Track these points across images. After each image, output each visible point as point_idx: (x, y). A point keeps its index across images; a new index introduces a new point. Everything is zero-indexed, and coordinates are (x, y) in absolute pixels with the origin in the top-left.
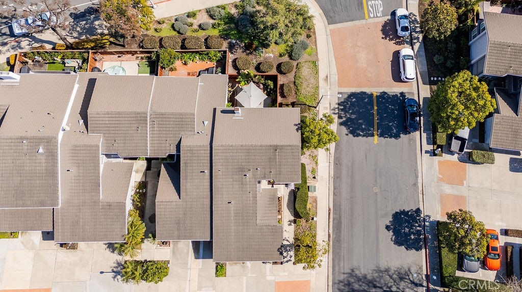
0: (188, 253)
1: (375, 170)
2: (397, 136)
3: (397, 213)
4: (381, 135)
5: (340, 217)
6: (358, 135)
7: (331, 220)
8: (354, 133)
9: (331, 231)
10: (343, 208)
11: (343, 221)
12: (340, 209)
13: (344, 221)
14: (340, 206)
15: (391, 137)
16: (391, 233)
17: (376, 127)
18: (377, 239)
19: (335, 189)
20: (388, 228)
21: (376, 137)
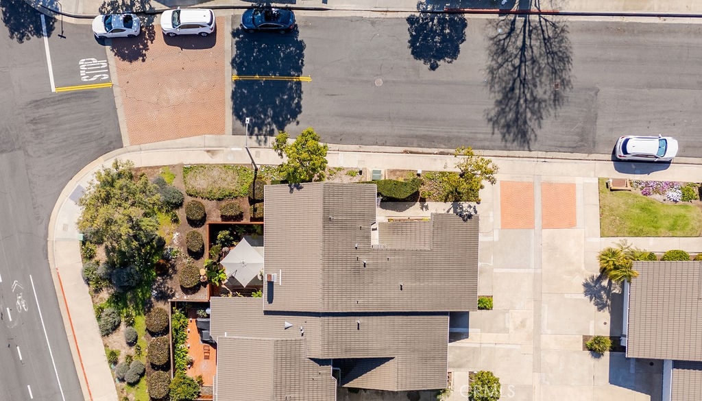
0: (460, 348)
1: (351, 81)
2: (300, 46)
3: (413, 53)
4: (299, 70)
5: (417, 137)
6: (299, 106)
7: (420, 150)
8: (295, 112)
9: (436, 151)
10: (403, 132)
11: (423, 133)
12: (405, 136)
13: (422, 130)
14: (400, 137)
15: (301, 56)
16: (441, 63)
17: (286, 78)
18: (448, 83)
19: (376, 144)
20: (433, 67)
21: (302, 78)
